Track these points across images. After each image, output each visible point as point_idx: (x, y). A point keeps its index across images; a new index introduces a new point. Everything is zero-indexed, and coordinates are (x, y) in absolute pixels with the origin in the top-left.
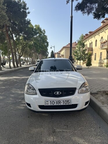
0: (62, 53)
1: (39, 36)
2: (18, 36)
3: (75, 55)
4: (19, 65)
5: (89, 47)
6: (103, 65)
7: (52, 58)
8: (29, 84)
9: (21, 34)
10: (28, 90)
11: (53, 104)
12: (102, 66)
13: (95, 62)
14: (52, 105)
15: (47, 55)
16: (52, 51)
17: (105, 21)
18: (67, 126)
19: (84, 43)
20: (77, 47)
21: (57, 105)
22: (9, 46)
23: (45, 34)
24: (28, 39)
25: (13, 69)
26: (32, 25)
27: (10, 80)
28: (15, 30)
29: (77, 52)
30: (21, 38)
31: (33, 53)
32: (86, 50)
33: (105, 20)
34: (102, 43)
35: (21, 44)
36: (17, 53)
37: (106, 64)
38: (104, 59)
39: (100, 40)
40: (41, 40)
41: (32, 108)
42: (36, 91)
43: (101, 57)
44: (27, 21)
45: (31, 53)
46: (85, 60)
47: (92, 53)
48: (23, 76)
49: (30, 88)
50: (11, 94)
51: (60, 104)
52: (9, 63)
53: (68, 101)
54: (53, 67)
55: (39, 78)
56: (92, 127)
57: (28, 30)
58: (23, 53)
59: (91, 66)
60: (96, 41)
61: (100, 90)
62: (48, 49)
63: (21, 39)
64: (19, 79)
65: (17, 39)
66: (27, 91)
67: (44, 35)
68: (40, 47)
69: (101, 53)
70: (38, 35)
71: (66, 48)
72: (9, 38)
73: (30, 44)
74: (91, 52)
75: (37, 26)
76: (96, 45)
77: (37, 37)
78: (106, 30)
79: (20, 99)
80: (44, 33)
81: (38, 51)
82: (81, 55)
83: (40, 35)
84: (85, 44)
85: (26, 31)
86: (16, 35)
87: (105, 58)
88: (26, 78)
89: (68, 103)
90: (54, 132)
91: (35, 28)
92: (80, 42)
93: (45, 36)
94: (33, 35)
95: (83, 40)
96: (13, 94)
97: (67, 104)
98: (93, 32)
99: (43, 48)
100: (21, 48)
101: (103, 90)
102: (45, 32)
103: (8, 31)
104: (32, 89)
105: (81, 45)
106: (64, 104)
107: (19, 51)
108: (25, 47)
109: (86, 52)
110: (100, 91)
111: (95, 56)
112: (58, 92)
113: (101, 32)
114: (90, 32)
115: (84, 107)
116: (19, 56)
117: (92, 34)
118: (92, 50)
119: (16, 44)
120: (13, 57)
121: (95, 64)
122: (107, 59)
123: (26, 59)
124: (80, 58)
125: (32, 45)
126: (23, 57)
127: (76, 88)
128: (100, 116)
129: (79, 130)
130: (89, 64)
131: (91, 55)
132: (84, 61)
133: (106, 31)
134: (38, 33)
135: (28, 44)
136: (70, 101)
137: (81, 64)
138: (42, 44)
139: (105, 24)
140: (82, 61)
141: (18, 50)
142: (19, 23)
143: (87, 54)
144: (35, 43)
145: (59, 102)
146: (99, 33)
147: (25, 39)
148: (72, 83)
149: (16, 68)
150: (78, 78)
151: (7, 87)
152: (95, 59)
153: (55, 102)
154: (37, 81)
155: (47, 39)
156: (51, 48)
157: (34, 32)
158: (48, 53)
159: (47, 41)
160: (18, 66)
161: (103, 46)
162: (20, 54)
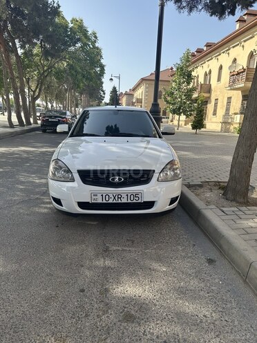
0: (139, 93)
1: (81, 47)
2: (27, 46)
3: (168, 102)
4: (32, 120)
5: (202, 83)
6: (232, 127)
7: (112, 105)
8: (57, 160)
9: (35, 41)
10: (56, 173)
11: (107, 199)
12: (227, 131)
13: (214, 119)
14: (104, 201)
15: (101, 99)
16: (114, 88)
17: (245, 17)
18: (133, 242)
19: (191, 71)
20: (175, 81)
21: (115, 201)
22: (7, 72)
23: (97, 45)
24: (54, 55)
25: (18, 129)
26: (63, 18)
27: (13, 154)
28: (22, 31)
29: (173, 94)
30: (35, 51)
31: (66, 90)
32: (194, 89)
33: (245, 15)
34: (234, 75)
35: (37, 66)
36: (26, 90)
37: (237, 126)
38: (235, 114)
39: (230, 67)
40: (86, 60)
41: (64, 208)
42: (72, 175)
43: (228, 109)
44: (51, 8)
45: (60, 92)
46: (191, 115)
47: (209, 98)
48: (42, 147)
49: (61, 168)
50: (17, 184)
51: (120, 201)
52: (6, 114)
53: (136, 195)
54: (112, 126)
55: (81, 149)
56: (179, 244)
57: (54, 31)
58: (40, 90)
59: (202, 129)
60: (221, 68)
61: (208, 180)
62: (102, 83)
63: (37, 55)
64: (32, 152)
65: (25, 54)
66: (54, 174)
67: (94, 47)
68: (84, 77)
69: (229, 98)
70: (79, 45)
71: (148, 82)
72: (6, 50)
73: (59, 69)
74: (206, 95)
75: (77, 21)
76: (219, 80)
77: (76, 50)
78: (245, 41)
79: (38, 193)
80: (95, 41)
81: (78, 87)
82: (181, 102)
83: (85, 44)
84: (193, 74)
85: (49, 34)
86: (23, 41)
87: (238, 111)
88: (49, 152)
89: (137, 199)
90: (107, 250)
91: (71, 25)
92: (181, 68)
93: (97, 48)
94: (67, 45)
95: (190, 65)
96: (22, 183)
97: (134, 201)
98: (215, 44)
99: (91, 81)
100: (36, 78)
101: (216, 180)
102: (96, 37)
103: (4, 30)
104: (64, 171)
105: (183, 78)
106: (129, 201)
107: (30, 84)
108: (46, 74)
109: (195, 95)
110: (208, 182)
111: (216, 104)
112: (117, 178)
113: (233, 47)
114: (208, 45)
115: (168, 208)
116: (32, 97)
117: (213, 49)
118: (209, 90)
119: (23, 65)
120: (17, 98)
121: (213, 123)
122: (241, 113)
123: (50, 105)
124: (180, 108)
125: (65, 71)
126: (42, 100)
127: (154, 171)
128: (199, 227)
129: (155, 249)
130: (199, 124)
131: (206, 102)
132: (187, 116)
133: (246, 44)
134: (79, 40)
135: (55, 68)
136: (139, 196)
137: (182, 123)
138: (87, 68)
139: (245, 26)
140: (183, 117)
141: (28, 83)
142: (32, 11)
143: (196, 100)
144: (72, 65)
145: (120, 196)
146: (229, 49)
147: (46, 53)
148: (147, 161)
149: (24, 126)
150: (161, 152)
151: (8, 169)
152: (215, 114)
153: (111, 196)
154: (74, 155)
155: (101, 56)
156: (111, 79)
157: (68, 36)
158: (104, 94)
159: (102, 61)
160: (29, 123)
161: (234, 82)
162: (34, 92)
